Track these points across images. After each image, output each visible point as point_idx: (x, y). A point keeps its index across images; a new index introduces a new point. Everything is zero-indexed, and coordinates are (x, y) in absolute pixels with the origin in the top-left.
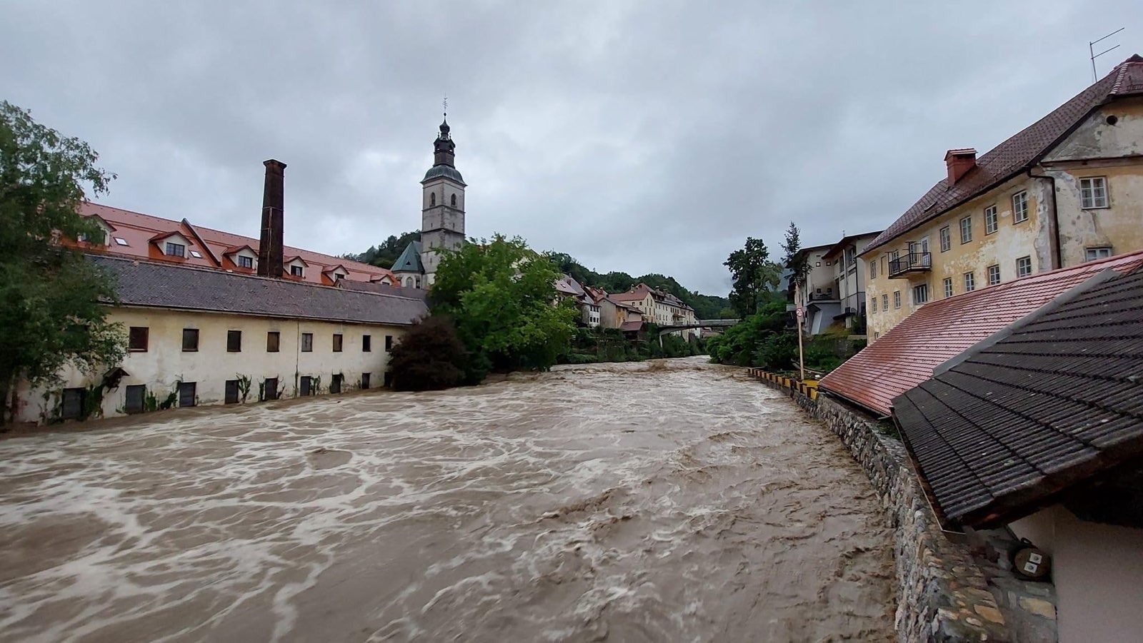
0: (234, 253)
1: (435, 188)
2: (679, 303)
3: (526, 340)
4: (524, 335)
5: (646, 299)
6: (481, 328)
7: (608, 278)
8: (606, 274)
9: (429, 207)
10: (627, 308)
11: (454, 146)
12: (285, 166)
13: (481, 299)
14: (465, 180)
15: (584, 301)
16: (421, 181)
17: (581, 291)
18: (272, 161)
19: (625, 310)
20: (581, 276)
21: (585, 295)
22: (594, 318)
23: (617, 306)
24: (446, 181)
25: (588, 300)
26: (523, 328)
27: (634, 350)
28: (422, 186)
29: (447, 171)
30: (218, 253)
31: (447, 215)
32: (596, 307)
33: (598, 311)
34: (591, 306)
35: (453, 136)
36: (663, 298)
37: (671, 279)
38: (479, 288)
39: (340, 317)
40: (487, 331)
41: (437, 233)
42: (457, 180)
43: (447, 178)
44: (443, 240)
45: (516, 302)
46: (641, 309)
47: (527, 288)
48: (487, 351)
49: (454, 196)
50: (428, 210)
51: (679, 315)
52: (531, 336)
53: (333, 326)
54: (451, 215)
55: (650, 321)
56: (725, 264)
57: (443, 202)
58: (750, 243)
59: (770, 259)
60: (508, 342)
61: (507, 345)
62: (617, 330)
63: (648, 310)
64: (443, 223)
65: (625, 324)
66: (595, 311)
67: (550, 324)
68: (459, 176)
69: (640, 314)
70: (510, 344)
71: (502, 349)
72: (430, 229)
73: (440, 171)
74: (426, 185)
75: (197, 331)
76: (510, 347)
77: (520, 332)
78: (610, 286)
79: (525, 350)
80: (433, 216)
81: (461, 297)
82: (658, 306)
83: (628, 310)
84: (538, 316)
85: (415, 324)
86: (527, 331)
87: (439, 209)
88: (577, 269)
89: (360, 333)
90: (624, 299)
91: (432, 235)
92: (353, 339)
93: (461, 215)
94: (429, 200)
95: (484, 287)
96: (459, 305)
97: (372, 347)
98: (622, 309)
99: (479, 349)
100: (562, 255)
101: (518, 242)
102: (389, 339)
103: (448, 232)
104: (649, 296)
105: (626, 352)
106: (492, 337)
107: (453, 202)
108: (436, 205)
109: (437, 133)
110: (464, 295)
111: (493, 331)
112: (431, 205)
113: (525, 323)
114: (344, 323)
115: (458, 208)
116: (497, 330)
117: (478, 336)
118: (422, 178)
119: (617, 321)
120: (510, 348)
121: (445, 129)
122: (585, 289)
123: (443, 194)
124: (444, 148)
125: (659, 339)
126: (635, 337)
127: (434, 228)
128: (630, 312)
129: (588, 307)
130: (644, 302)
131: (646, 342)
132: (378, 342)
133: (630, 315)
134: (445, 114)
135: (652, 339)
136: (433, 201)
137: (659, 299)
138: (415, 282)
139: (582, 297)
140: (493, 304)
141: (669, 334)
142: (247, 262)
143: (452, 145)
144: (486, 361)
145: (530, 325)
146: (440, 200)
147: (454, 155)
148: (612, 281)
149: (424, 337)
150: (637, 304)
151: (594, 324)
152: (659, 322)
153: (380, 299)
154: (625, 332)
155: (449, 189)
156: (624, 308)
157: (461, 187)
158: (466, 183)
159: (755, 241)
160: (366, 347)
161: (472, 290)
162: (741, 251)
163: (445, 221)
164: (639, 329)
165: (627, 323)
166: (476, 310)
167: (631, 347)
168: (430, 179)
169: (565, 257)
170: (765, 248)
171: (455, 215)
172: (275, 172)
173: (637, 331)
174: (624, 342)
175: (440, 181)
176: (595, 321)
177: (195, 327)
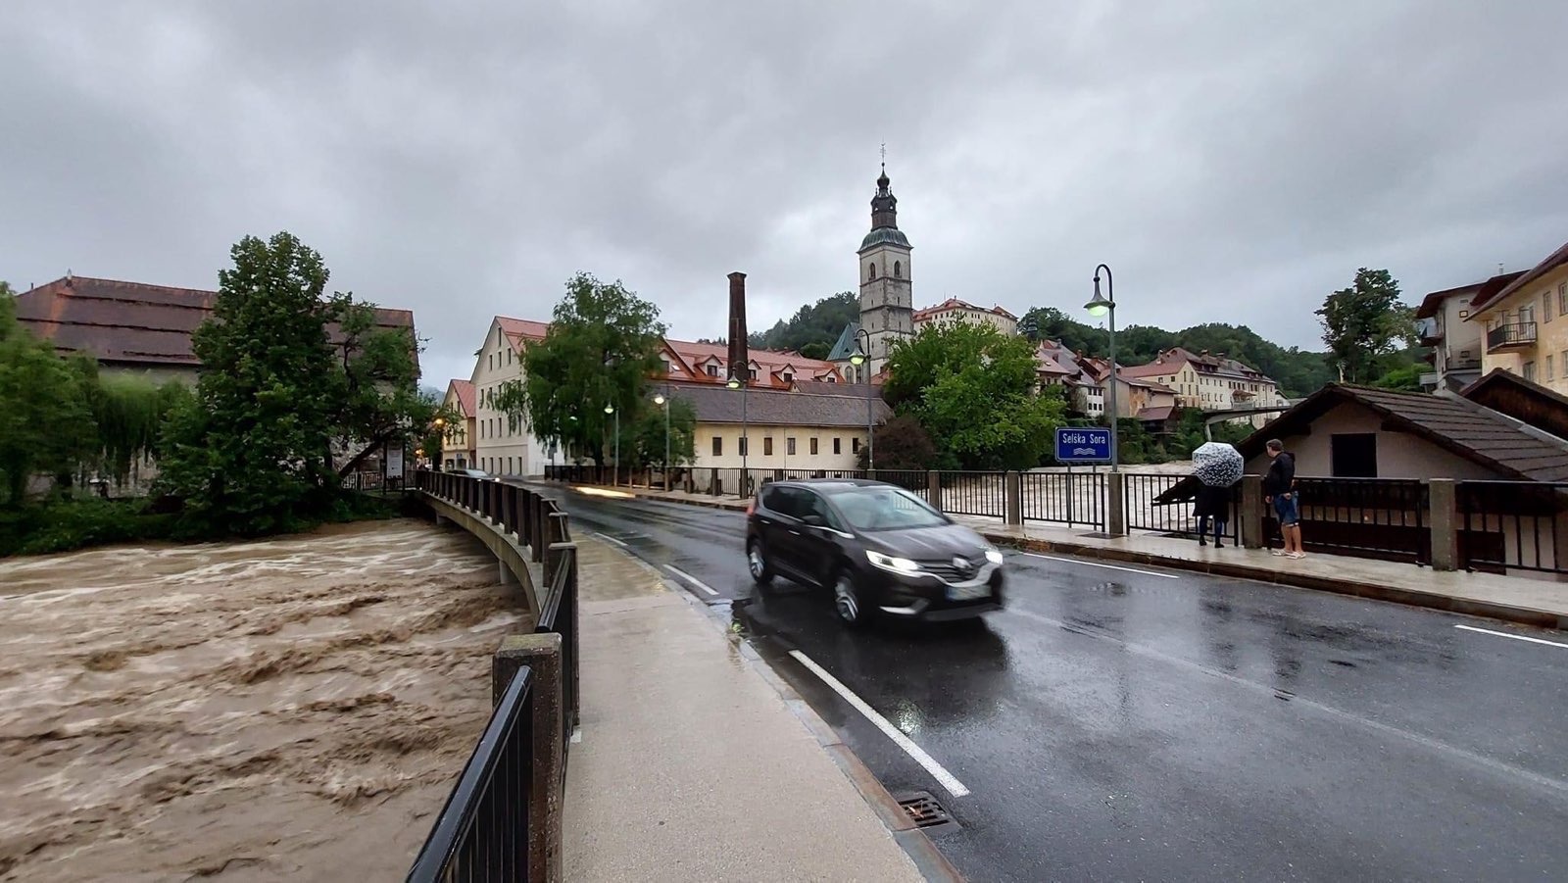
0: (703, 364)
1: (875, 257)
2: (1247, 373)
3: (1001, 438)
4: (997, 433)
5: (1182, 372)
6: (949, 427)
7: (1126, 337)
8: (1122, 330)
9: (867, 281)
10: (1148, 388)
11: (896, 201)
12: (745, 275)
13: (945, 395)
14: (911, 241)
15: (1079, 382)
16: (858, 250)
17: (1075, 369)
18: (736, 274)
19: (1146, 392)
20: (1078, 340)
21: (1080, 374)
22: (1095, 405)
23: (1131, 386)
24: (887, 247)
25: (1086, 380)
26: (996, 425)
27: (1160, 448)
28: (858, 255)
29: (888, 235)
30: (690, 362)
31: (890, 289)
32: (1096, 390)
33: (1100, 395)
34: (1090, 388)
35: (894, 188)
36: (1215, 368)
37: (1244, 330)
38: (943, 384)
39: (816, 422)
40: (954, 429)
41: (878, 312)
42: (902, 243)
43: (888, 244)
44: (886, 318)
45: (986, 396)
46: (1174, 386)
47: (999, 380)
48: (955, 452)
49: (897, 263)
50: (866, 285)
51: (1246, 391)
52: (1007, 433)
53: (809, 430)
54: (895, 287)
55: (1189, 405)
56: (1319, 312)
57: (885, 273)
58: (1363, 277)
59: (1401, 298)
60: (979, 441)
61: (979, 445)
62: (1132, 419)
63: (1186, 388)
64: (886, 299)
65: (1144, 410)
66: (1095, 394)
67: (1029, 419)
68: (903, 237)
69: (1172, 394)
70: (983, 443)
71: (973, 449)
72: (871, 307)
73: (880, 235)
74: (863, 255)
75: (720, 439)
76: (982, 446)
77: (993, 430)
78: (1128, 349)
79: (999, 450)
80: (873, 292)
81: (923, 394)
82: (1204, 381)
83: (1150, 391)
84: (1014, 410)
85: (880, 426)
86: (1001, 428)
87: (881, 283)
88: (1071, 330)
89: (831, 436)
90: (1147, 374)
91: (873, 314)
92: (826, 441)
93: (907, 286)
94: (867, 273)
95: (949, 381)
96: (921, 403)
97: (841, 450)
98: (1139, 391)
99: (947, 449)
100: (1045, 310)
101: (985, 327)
102: (855, 441)
103: (892, 309)
104: (1188, 367)
105: (1145, 451)
106: (961, 436)
107: (897, 271)
108: (877, 277)
109: (873, 190)
110: (927, 390)
111: (962, 429)
112: (871, 277)
113: (998, 420)
114: (820, 427)
115: (904, 278)
116: (966, 428)
117: (945, 436)
118: (859, 246)
119: (1130, 406)
120: (981, 448)
121: (883, 182)
122: (1081, 363)
123: (884, 263)
124: (884, 207)
125: (1204, 431)
126: (1162, 429)
127: (876, 305)
128: (1154, 393)
129: (1086, 390)
130: (1179, 377)
131: (1181, 436)
132: (846, 445)
133: (1154, 398)
134: (883, 165)
135: (1192, 431)
136: (873, 274)
137: (1206, 369)
138: (855, 371)
139: (1078, 377)
140: (962, 400)
141: (1224, 422)
142: (713, 370)
143: (893, 201)
144: (955, 462)
145: (1005, 422)
146: (882, 271)
147: (896, 213)
148: (1132, 341)
149: (892, 439)
150: (1167, 380)
151: (1094, 413)
152: (1205, 405)
153: (843, 401)
154: (1142, 423)
155: (892, 256)
156: (1143, 388)
157: (907, 252)
158: (912, 245)
159: (1372, 274)
160: (837, 450)
161: (936, 385)
162: (1347, 290)
163: (888, 296)
164: (1166, 417)
165: (1148, 409)
166: (943, 407)
167: (1155, 443)
168: (868, 246)
169: (1051, 313)
170: (1394, 283)
171: (900, 287)
172: (737, 283)
173: (1163, 421)
174: (1142, 436)
175: (880, 248)
176: (1095, 409)
177: (719, 436)
